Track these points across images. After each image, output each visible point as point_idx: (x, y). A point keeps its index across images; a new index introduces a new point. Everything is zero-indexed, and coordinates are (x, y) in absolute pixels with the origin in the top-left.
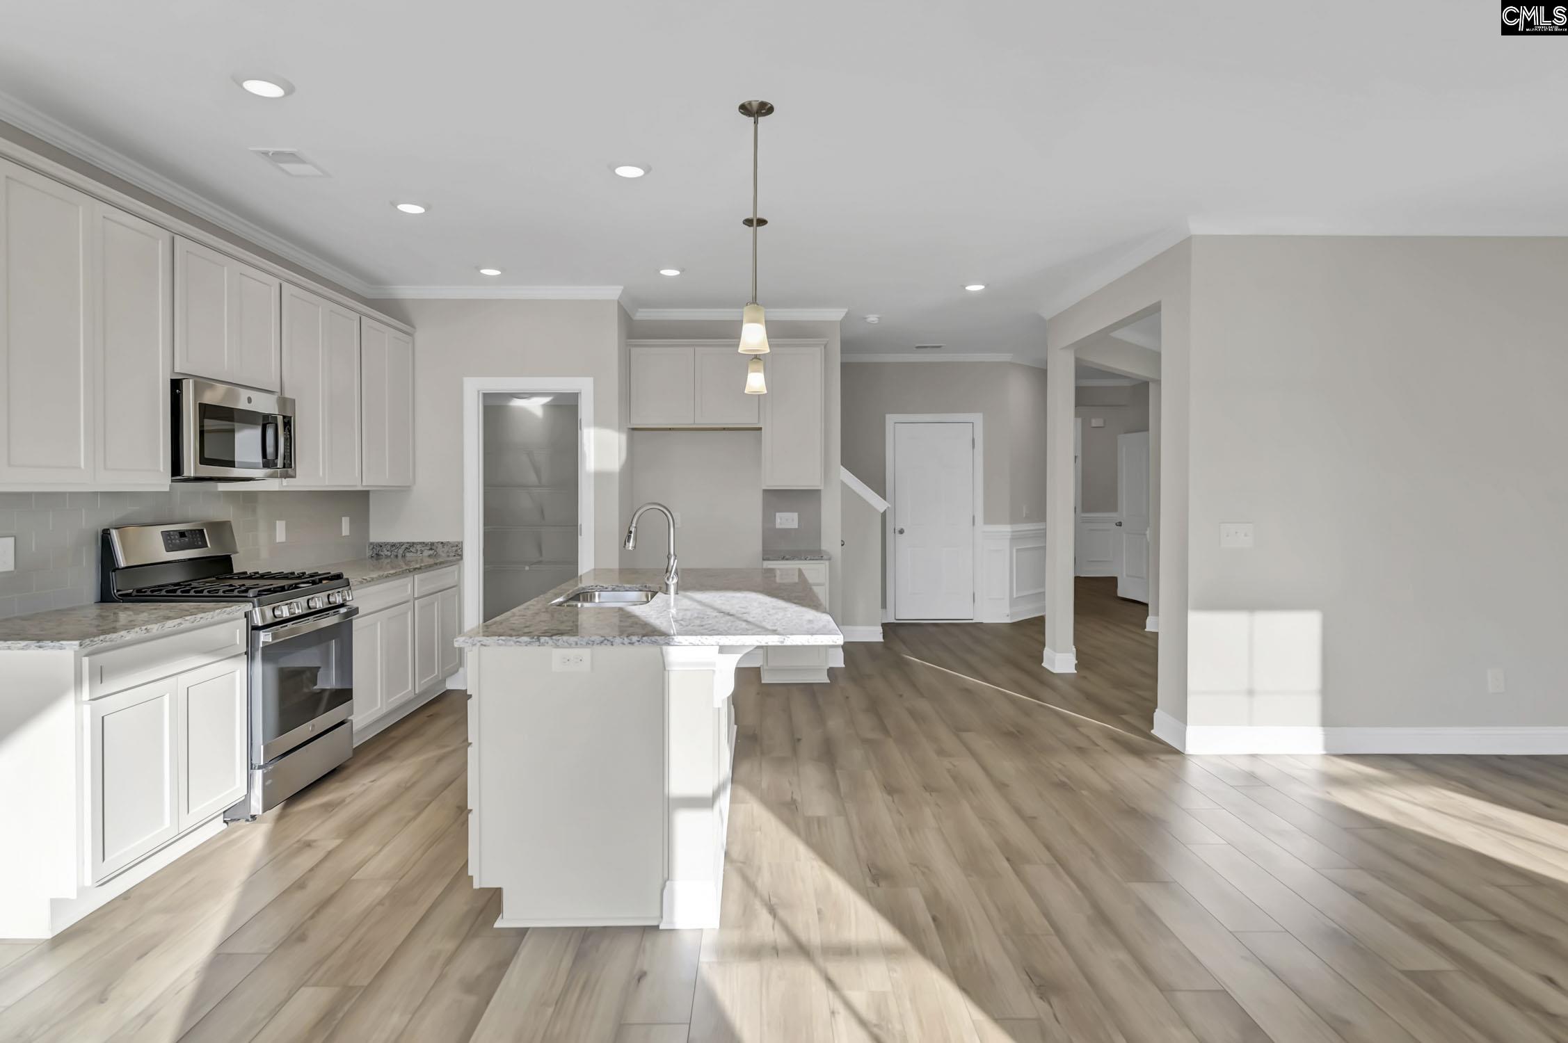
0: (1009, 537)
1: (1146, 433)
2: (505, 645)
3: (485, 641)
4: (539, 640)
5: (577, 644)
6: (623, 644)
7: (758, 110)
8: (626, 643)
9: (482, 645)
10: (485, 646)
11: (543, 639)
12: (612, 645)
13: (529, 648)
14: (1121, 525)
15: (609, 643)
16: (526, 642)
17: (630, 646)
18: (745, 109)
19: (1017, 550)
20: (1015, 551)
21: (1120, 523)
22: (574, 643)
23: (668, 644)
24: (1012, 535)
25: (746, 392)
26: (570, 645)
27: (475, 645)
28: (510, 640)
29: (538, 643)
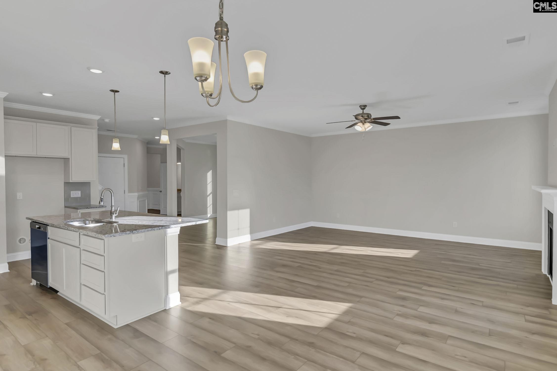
0: (137, 197)
1: (166, 163)
2: (122, 235)
3: (115, 235)
4: (133, 232)
5: (144, 231)
6: (157, 229)
7: (165, 73)
8: (158, 229)
9: (114, 236)
10: (115, 236)
11: (134, 231)
12: (154, 230)
13: (130, 235)
14: (161, 192)
15: (153, 230)
16: (128, 233)
17: (159, 230)
18: (161, 72)
19: (139, 201)
20: (138, 201)
21: (161, 191)
22: (143, 231)
23: (169, 228)
24: (138, 196)
25: (112, 149)
26: (142, 232)
27: (112, 236)
28: (123, 233)
29: (132, 233)
